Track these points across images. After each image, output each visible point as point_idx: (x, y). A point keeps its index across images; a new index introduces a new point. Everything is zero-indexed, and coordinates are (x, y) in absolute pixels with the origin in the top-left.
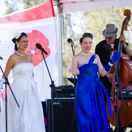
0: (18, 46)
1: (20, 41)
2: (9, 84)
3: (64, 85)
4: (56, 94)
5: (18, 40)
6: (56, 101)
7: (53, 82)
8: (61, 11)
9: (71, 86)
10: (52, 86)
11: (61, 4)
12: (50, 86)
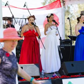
0: (49, 20)
1: (50, 17)
2: (40, 39)
3: (66, 39)
4: (62, 43)
5: (49, 17)
6: (62, 46)
7: (61, 38)
8: (64, 5)
9: (69, 39)
10: (60, 39)
11: (64, 1)
12: (59, 39)
